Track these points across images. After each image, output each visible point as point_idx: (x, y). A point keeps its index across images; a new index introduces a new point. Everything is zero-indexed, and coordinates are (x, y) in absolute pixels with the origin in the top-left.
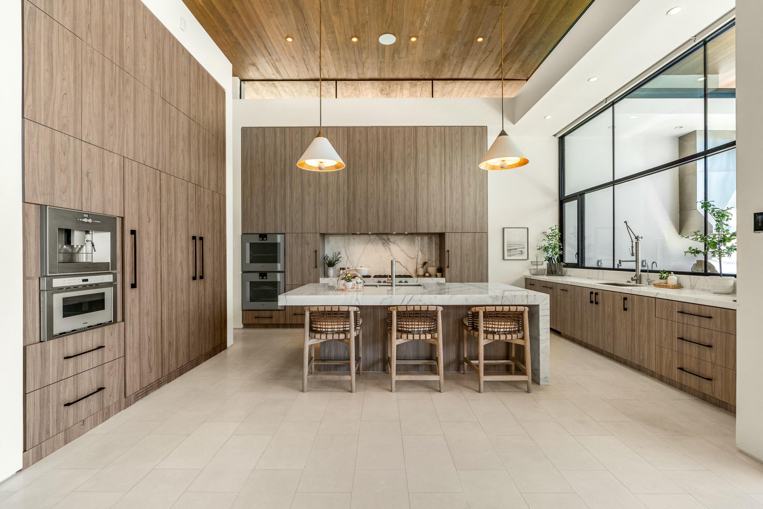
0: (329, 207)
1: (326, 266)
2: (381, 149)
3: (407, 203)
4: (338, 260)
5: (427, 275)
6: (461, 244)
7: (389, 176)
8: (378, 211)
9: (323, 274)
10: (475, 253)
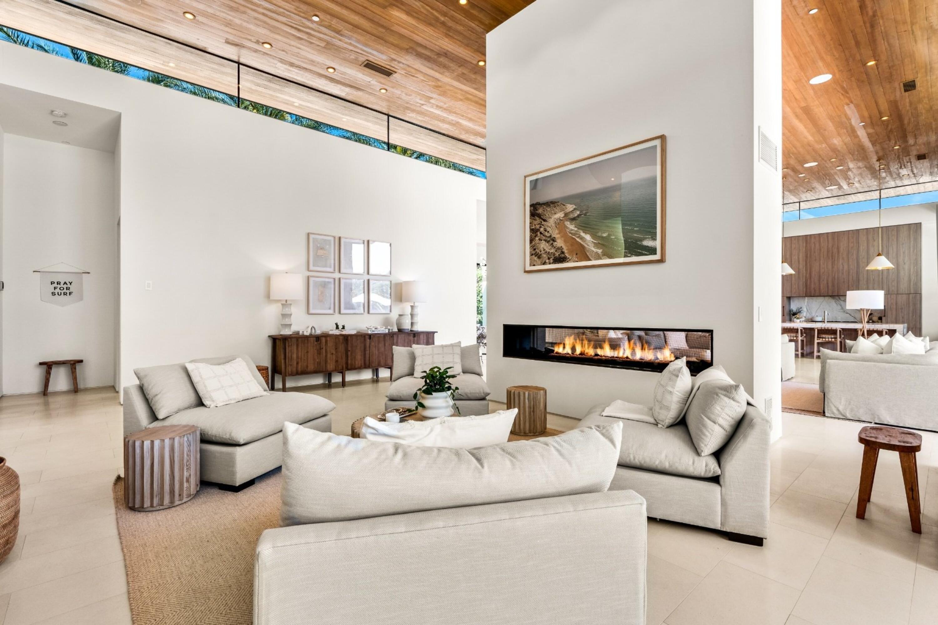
0: (793, 282)
1: (791, 315)
2: (830, 245)
3: (851, 277)
4: (800, 312)
5: (871, 321)
6: (896, 301)
7: (836, 262)
8: (827, 283)
9: (789, 320)
10: (909, 307)
